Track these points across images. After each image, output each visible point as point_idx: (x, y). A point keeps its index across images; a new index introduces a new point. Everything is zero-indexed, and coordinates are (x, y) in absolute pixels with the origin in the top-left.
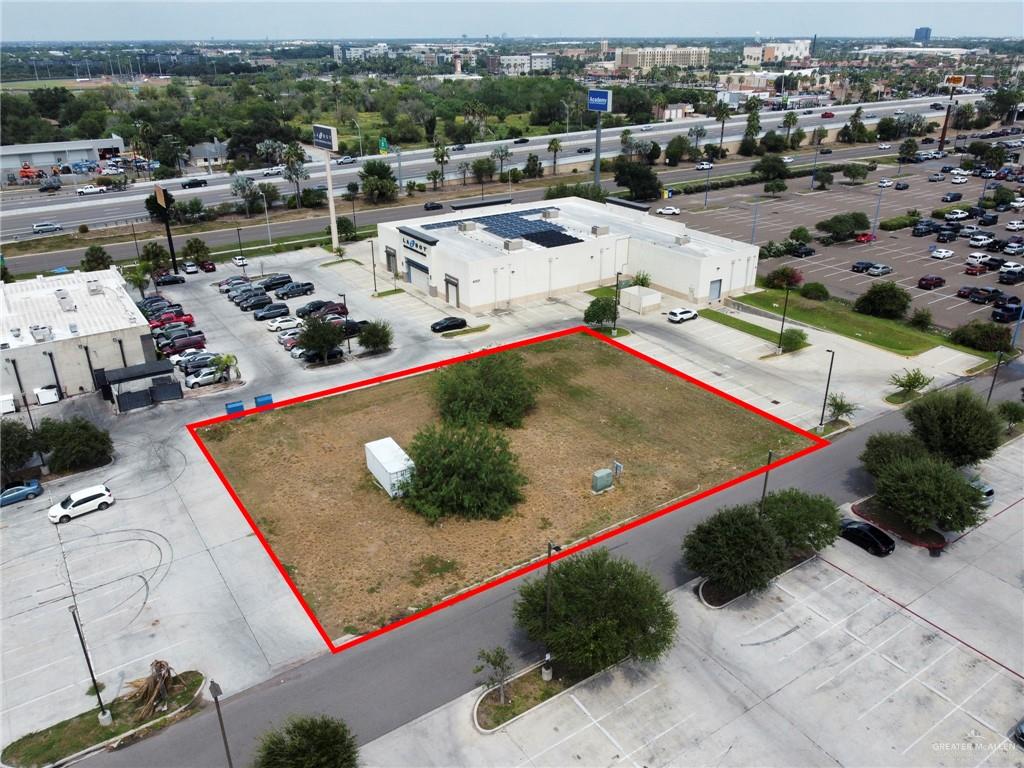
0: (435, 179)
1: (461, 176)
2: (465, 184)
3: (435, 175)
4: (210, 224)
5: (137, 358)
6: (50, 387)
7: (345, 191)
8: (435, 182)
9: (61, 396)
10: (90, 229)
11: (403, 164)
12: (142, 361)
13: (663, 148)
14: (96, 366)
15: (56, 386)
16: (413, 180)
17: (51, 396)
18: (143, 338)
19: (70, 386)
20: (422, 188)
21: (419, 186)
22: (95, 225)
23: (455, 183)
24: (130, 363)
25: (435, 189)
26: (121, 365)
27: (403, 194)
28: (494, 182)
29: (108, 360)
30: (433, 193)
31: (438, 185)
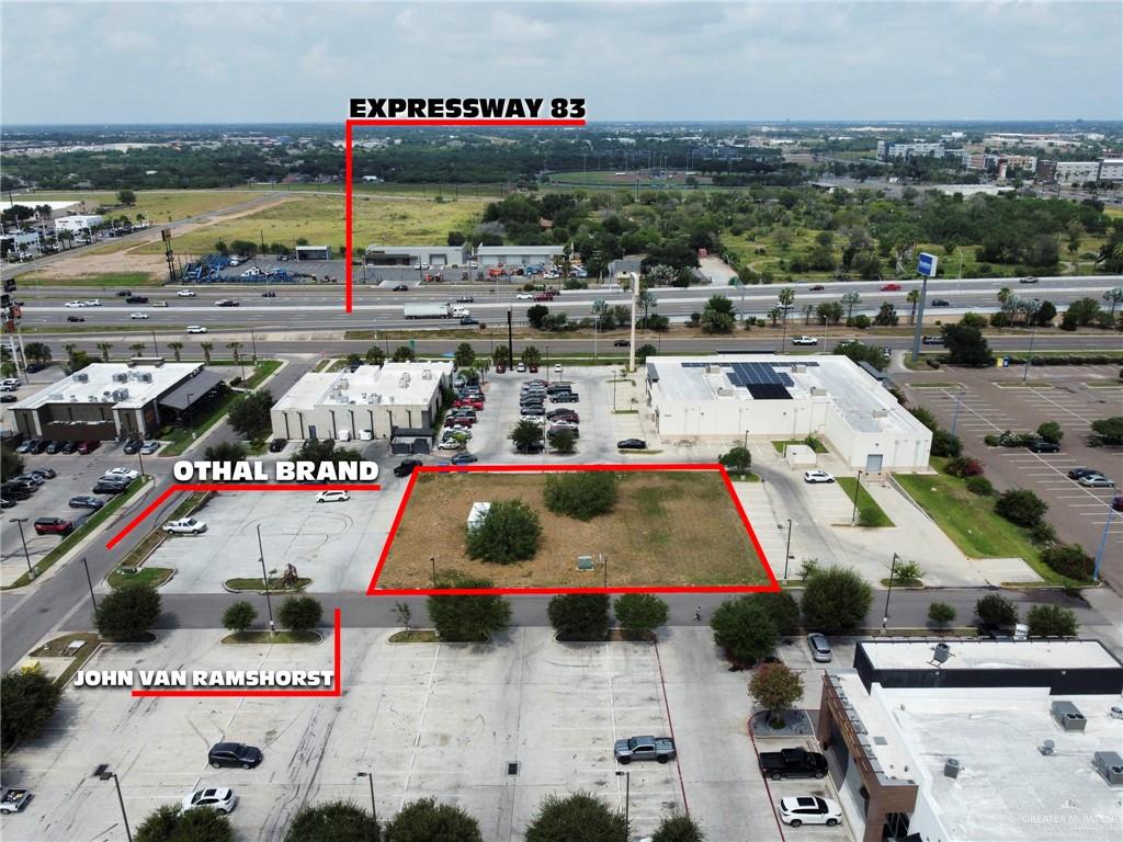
0: (775, 317)
1: (805, 316)
2: (807, 324)
3: (775, 313)
4: (569, 333)
5: (418, 424)
6: (367, 431)
7: (689, 319)
8: (775, 320)
9: (373, 438)
10: (488, 326)
11: (746, 298)
12: (420, 426)
13: (1061, 309)
14: (394, 424)
15: (372, 432)
16: (753, 315)
17: (366, 436)
18: (423, 412)
19: (379, 433)
20: (762, 324)
21: (759, 321)
22: (492, 324)
23: (799, 322)
24: (413, 427)
25: (774, 325)
26: (408, 426)
27: (739, 327)
28: (841, 325)
29: (402, 423)
30: (771, 329)
31: (779, 322)
